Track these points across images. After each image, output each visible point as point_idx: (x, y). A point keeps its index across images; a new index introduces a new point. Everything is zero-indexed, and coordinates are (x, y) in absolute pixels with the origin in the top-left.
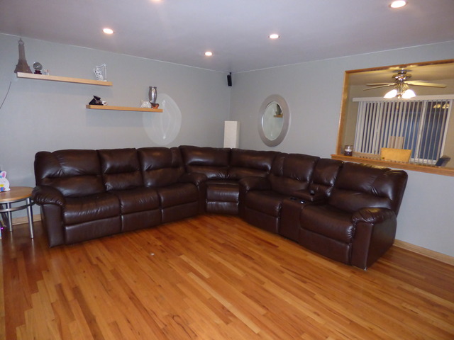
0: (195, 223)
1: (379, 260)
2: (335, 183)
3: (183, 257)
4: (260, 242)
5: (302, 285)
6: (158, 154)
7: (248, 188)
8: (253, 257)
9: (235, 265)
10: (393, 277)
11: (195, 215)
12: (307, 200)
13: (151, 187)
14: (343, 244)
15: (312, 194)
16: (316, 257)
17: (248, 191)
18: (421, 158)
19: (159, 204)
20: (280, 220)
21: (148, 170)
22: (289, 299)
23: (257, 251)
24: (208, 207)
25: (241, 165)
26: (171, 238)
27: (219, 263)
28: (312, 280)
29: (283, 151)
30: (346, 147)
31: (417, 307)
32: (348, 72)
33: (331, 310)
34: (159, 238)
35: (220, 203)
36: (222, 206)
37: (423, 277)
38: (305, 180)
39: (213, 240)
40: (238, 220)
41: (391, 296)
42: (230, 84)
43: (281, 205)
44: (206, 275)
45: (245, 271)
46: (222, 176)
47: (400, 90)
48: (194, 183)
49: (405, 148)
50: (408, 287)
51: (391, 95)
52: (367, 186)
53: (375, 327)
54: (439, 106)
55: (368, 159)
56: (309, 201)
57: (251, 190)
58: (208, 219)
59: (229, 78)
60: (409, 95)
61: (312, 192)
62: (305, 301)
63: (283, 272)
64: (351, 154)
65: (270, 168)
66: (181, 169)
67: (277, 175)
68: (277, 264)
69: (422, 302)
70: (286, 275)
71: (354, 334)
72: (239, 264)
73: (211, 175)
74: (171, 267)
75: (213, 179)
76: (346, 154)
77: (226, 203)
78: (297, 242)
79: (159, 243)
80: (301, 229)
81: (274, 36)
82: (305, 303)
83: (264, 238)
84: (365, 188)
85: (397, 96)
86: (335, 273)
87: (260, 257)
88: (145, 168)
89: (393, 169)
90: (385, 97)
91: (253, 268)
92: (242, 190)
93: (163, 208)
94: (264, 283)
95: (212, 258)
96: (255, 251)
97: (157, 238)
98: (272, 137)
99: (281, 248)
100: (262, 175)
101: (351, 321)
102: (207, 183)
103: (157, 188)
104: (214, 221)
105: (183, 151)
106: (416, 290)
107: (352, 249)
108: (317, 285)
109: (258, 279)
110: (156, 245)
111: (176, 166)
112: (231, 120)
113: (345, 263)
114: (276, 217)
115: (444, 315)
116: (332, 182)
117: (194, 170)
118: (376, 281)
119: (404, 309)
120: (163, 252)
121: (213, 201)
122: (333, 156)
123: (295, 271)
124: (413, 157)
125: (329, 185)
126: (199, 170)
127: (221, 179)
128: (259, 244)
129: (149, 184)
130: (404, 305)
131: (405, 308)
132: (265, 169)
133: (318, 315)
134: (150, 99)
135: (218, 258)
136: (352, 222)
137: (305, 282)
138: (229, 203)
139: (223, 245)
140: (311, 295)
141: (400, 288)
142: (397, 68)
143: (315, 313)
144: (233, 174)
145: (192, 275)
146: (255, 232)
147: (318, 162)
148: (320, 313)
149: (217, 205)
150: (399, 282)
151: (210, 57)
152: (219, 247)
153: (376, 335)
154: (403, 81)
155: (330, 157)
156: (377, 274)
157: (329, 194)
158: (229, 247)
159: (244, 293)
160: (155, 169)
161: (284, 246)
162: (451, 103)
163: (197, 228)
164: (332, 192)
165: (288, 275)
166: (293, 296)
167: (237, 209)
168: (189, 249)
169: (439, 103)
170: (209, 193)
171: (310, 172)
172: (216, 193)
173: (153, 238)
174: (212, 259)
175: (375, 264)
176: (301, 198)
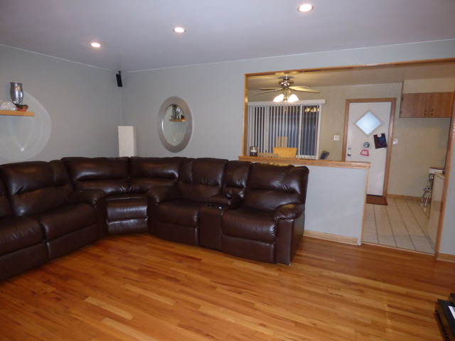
0: (95, 250)
1: (297, 253)
2: (247, 184)
3: (90, 300)
4: (182, 258)
5: (239, 296)
6: (33, 170)
7: (158, 200)
8: (179, 279)
9: (160, 294)
10: (311, 265)
11: (94, 242)
12: (224, 205)
13: (25, 214)
14: (268, 245)
15: (229, 198)
16: (242, 262)
17: (159, 203)
18: (303, 154)
19: (43, 236)
20: (199, 230)
21: (19, 193)
22: (230, 318)
23: (181, 270)
24: (110, 229)
25: (144, 175)
26: (67, 277)
27: (141, 295)
28: (246, 289)
29: (189, 156)
30: (251, 148)
31: (339, 290)
32: (248, 76)
33: (274, 317)
34: (48, 282)
35: (125, 222)
36: (127, 224)
37: (334, 260)
38: (217, 184)
39: (124, 268)
40: (149, 238)
41: (317, 285)
42: (120, 84)
43: (199, 214)
44: (128, 316)
45: (174, 298)
46: (123, 189)
47: (286, 95)
48: (89, 202)
49: (290, 147)
50: (326, 273)
51: (279, 99)
52: (276, 184)
53: (317, 322)
54: (308, 110)
55: (273, 158)
56: (227, 205)
57: (162, 202)
58: (112, 243)
59: (119, 77)
60: (293, 99)
61: (228, 196)
62: (247, 315)
63: (215, 288)
64: (256, 154)
65: (177, 175)
66: (68, 187)
67: (187, 182)
68: (207, 280)
69: (341, 284)
70: (219, 290)
71: (302, 335)
72: (165, 291)
73: (109, 190)
74: (76, 319)
75: (111, 194)
76: (251, 154)
77: (132, 221)
78: (220, 251)
79: (50, 289)
80: (224, 236)
81: (179, 30)
82: (247, 317)
83: (185, 254)
84: (276, 185)
85: (284, 100)
86: (265, 274)
87: (186, 276)
88: (14, 190)
89: (296, 166)
90: (274, 101)
91: (182, 291)
92: (150, 203)
93: (48, 241)
94: (199, 306)
95: (128, 290)
96: (179, 271)
97: (44, 283)
98: (174, 142)
99: (204, 260)
100: (170, 184)
101: (296, 323)
102: (105, 201)
103: (36, 214)
104: (121, 244)
105: (69, 165)
106: (333, 273)
107: (276, 247)
108: (254, 293)
109: (191, 303)
110: (45, 293)
111: (60, 184)
112: (125, 124)
113: (270, 263)
114: (195, 227)
115: (361, 291)
116: (244, 184)
117: (86, 186)
118: (300, 274)
119: (332, 296)
120: (58, 299)
121: (116, 220)
122: (239, 157)
123: (227, 283)
124: (297, 154)
125: (241, 187)
126: (93, 186)
127: (122, 194)
128: (180, 261)
129: (22, 211)
130: (330, 291)
131: (331, 294)
132: (172, 176)
133: (265, 326)
134: (13, 98)
135: (136, 290)
136: (274, 221)
137: (240, 293)
138: (136, 221)
139: (140, 272)
140: (250, 305)
141: (321, 276)
142: (282, 74)
143: (261, 325)
144: (136, 187)
145: (108, 322)
146: (172, 247)
147: (227, 165)
148: (265, 323)
149: (121, 225)
150: (318, 270)
151: (98, 48)
152: (135, 276)
153: (320, 330)
154: (288, 86)
155: (237, 159)
156: (299, 266)
157: (242, 196)
158: (148, 273)
159: (180, 326)
160: (30, 190)
161: (208, 257)
162: (320, 107)
163: (100, 257)
164: (245, 193)
165: (221, 290)
166: (234, 312)
167: (145, 226)
168: (95, 287)
169: (309, 107)
170: (110, 212)
171: (220, 176)
172: (119, 210)
173: (39, 284)
174: (128, 293)
175: (296, 257)
176: (219, 204)
